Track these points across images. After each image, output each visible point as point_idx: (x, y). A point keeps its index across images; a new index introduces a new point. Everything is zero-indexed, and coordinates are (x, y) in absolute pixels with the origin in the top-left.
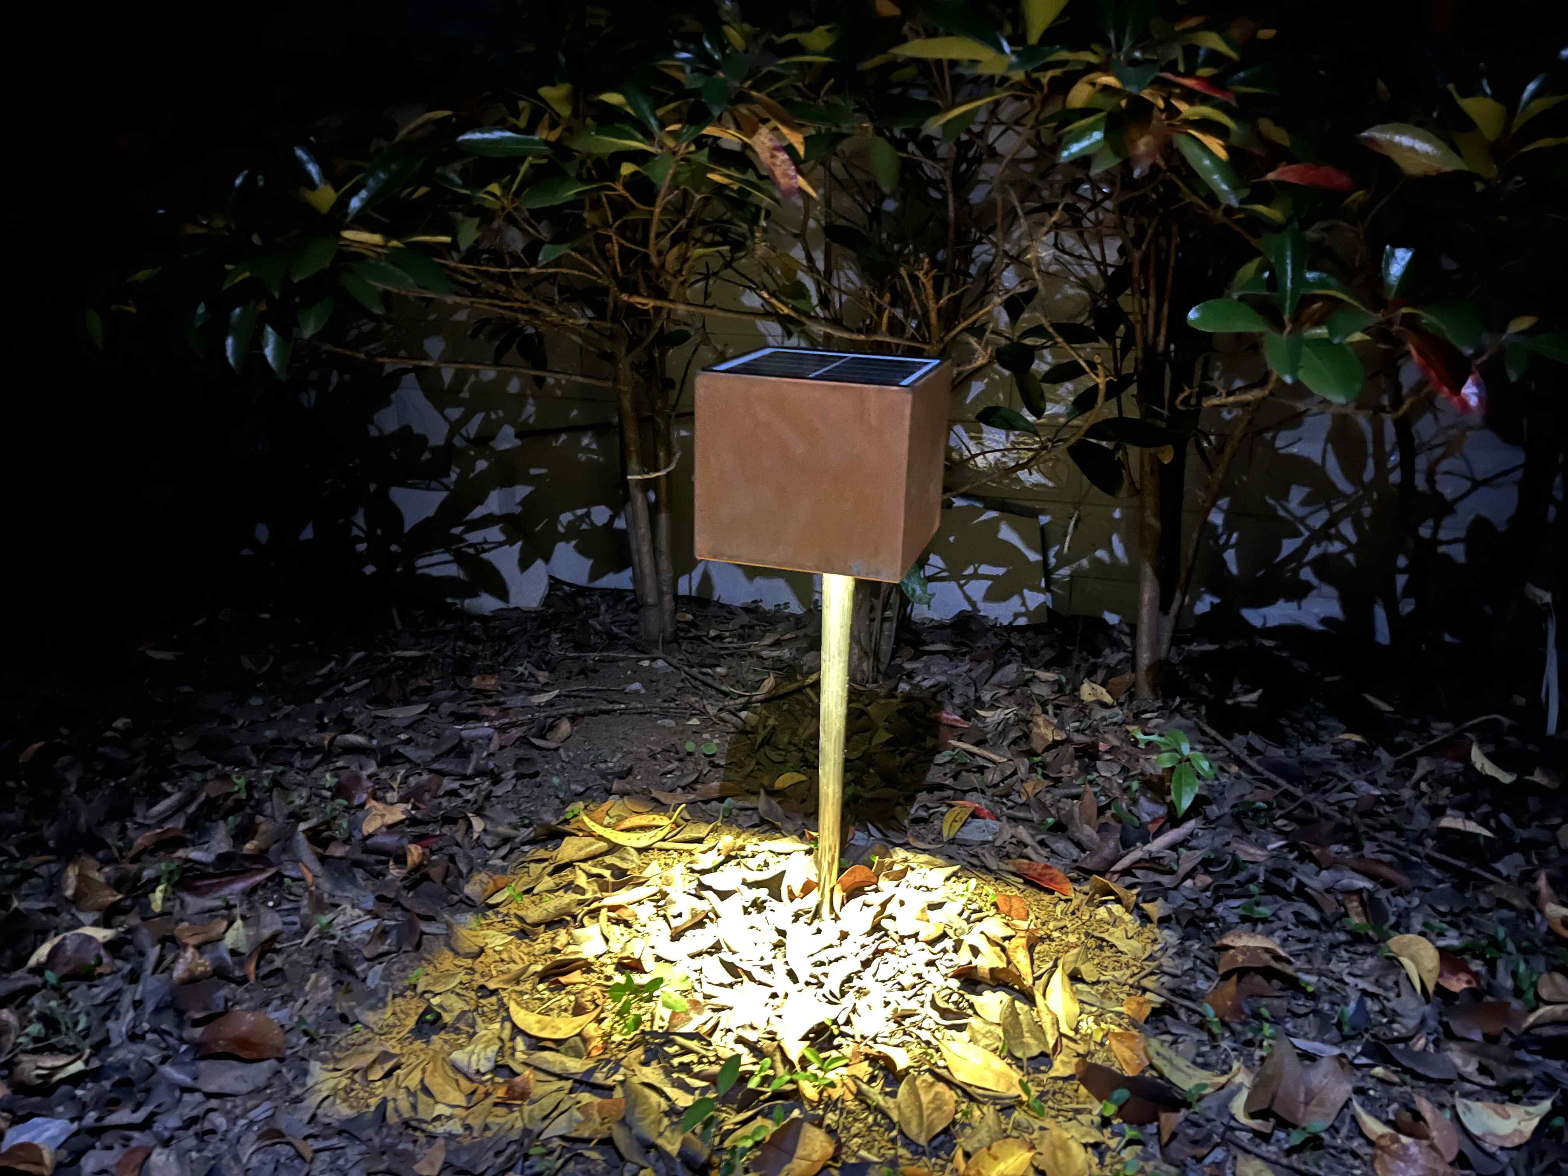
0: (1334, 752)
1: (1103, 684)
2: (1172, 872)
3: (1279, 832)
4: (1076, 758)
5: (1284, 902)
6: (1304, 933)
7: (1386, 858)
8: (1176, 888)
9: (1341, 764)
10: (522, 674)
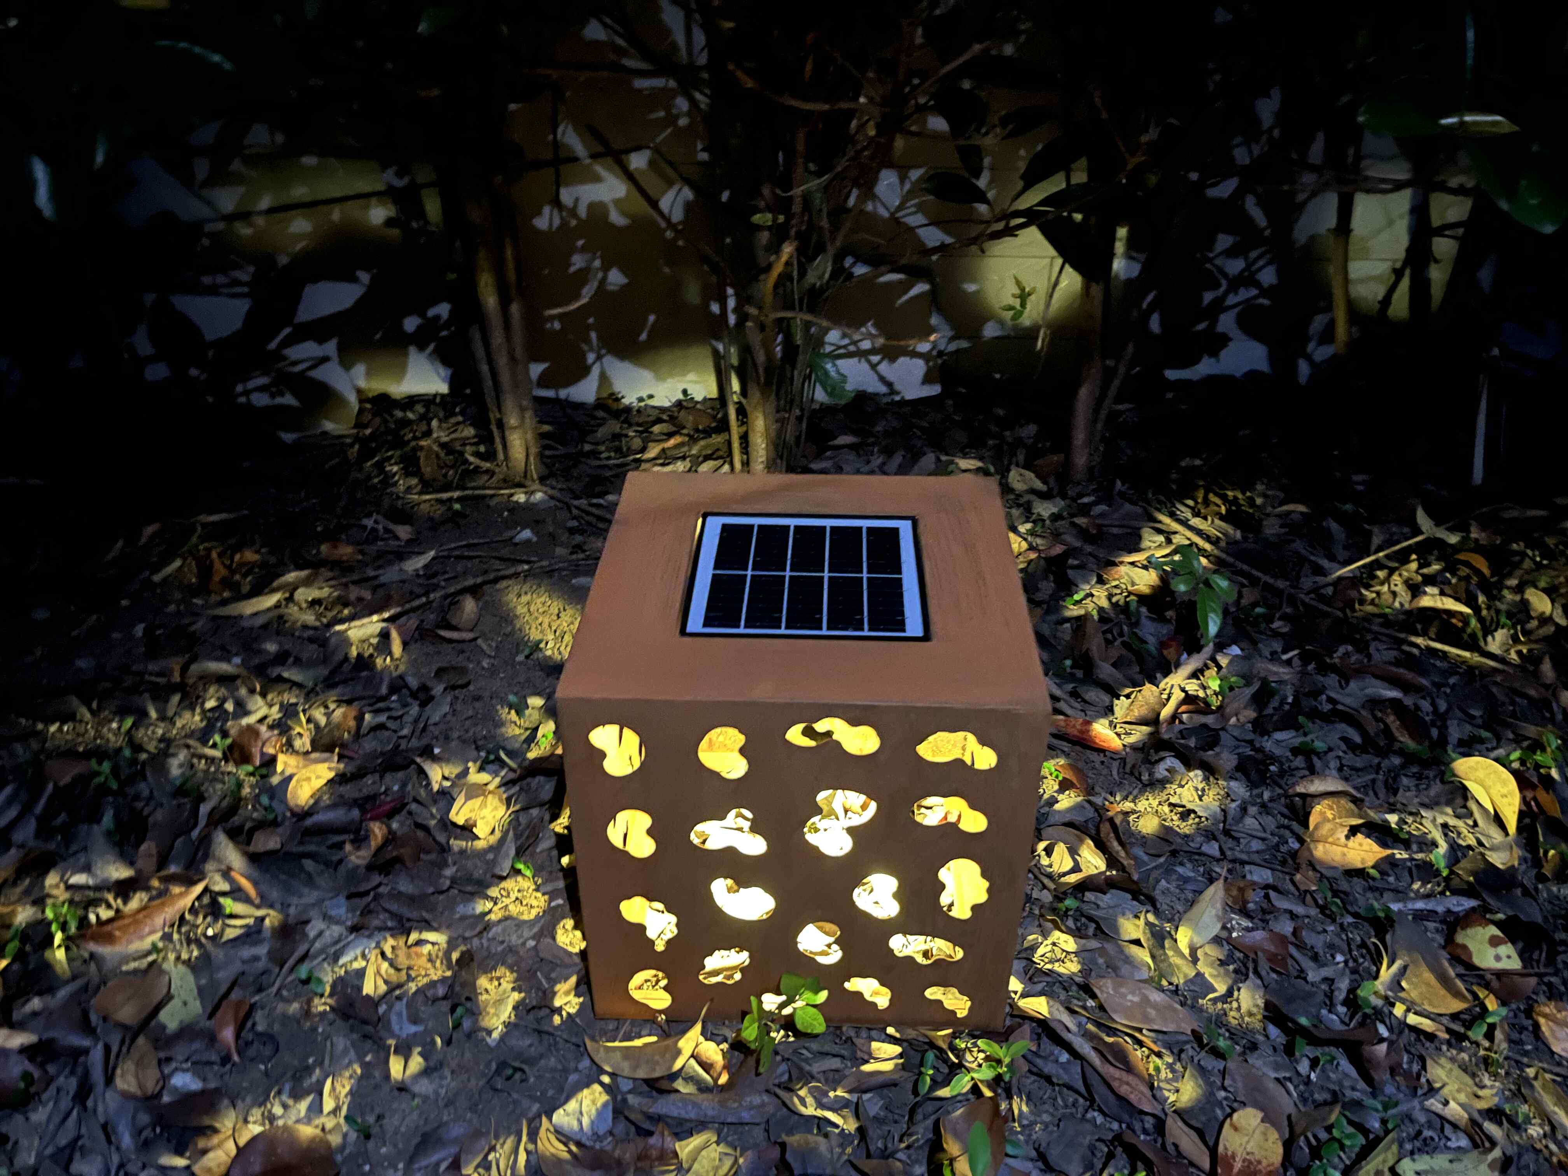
2: (1212, 710)
5: (1326, 726)
6: (1358, 761)
7: (1393, 654)
8: (1223, 729)
10: (374, 530)
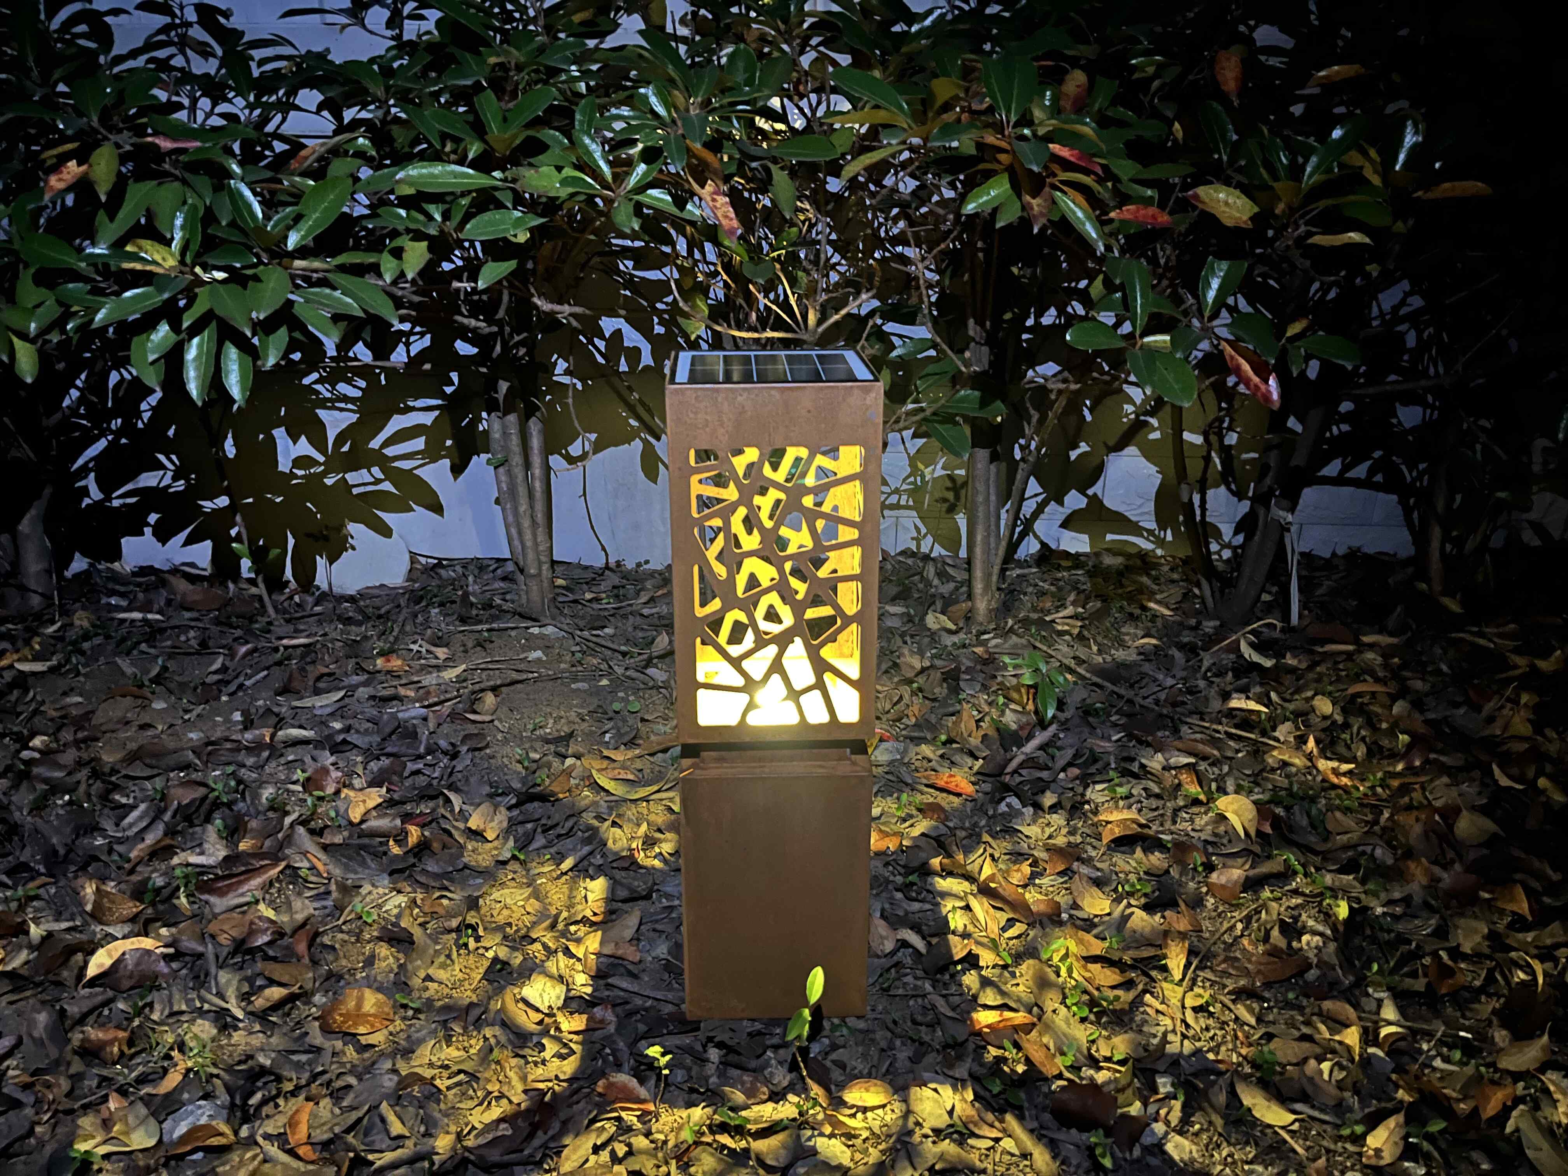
0: (1140, 654)
1: (943, 613)
2: (1047, 768)
3: (1115, 725)
4: (944, 680)
5: (1134, 781)
6: (1154, 803)
7: (1198, 736)
8: (1054, 781)
9: (1147, 664)
10: (419, 651)
